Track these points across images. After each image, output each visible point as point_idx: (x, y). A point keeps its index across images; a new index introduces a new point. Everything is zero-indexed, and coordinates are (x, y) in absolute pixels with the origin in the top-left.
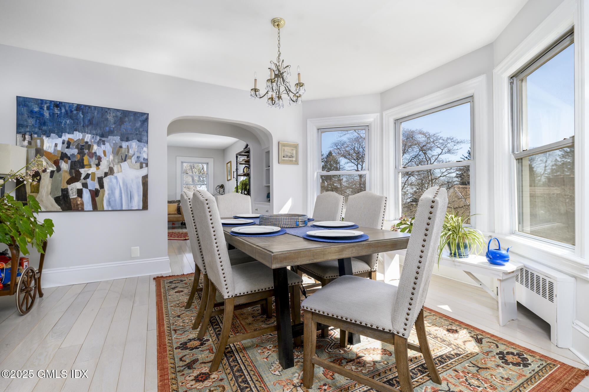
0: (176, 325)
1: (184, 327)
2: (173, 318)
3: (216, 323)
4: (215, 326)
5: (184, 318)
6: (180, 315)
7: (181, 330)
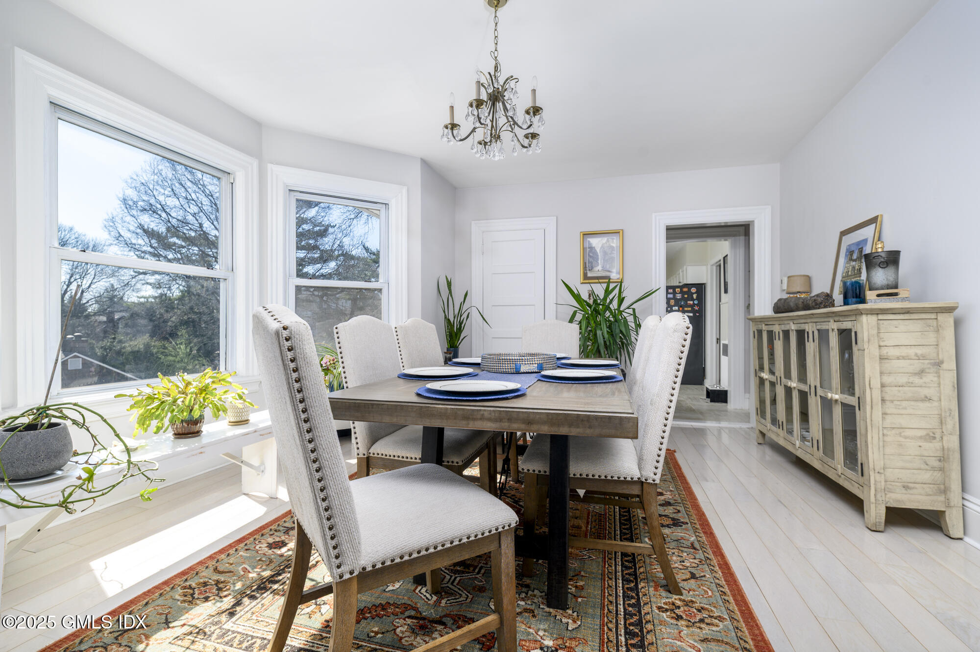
0: (695, 559)
1: (680, 548)
2: (704, 576)
3: (625, 537)
4: (628, 534)
5: (680, 567)
6: (692, 578)
7: (685, 546)
